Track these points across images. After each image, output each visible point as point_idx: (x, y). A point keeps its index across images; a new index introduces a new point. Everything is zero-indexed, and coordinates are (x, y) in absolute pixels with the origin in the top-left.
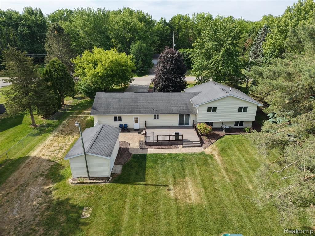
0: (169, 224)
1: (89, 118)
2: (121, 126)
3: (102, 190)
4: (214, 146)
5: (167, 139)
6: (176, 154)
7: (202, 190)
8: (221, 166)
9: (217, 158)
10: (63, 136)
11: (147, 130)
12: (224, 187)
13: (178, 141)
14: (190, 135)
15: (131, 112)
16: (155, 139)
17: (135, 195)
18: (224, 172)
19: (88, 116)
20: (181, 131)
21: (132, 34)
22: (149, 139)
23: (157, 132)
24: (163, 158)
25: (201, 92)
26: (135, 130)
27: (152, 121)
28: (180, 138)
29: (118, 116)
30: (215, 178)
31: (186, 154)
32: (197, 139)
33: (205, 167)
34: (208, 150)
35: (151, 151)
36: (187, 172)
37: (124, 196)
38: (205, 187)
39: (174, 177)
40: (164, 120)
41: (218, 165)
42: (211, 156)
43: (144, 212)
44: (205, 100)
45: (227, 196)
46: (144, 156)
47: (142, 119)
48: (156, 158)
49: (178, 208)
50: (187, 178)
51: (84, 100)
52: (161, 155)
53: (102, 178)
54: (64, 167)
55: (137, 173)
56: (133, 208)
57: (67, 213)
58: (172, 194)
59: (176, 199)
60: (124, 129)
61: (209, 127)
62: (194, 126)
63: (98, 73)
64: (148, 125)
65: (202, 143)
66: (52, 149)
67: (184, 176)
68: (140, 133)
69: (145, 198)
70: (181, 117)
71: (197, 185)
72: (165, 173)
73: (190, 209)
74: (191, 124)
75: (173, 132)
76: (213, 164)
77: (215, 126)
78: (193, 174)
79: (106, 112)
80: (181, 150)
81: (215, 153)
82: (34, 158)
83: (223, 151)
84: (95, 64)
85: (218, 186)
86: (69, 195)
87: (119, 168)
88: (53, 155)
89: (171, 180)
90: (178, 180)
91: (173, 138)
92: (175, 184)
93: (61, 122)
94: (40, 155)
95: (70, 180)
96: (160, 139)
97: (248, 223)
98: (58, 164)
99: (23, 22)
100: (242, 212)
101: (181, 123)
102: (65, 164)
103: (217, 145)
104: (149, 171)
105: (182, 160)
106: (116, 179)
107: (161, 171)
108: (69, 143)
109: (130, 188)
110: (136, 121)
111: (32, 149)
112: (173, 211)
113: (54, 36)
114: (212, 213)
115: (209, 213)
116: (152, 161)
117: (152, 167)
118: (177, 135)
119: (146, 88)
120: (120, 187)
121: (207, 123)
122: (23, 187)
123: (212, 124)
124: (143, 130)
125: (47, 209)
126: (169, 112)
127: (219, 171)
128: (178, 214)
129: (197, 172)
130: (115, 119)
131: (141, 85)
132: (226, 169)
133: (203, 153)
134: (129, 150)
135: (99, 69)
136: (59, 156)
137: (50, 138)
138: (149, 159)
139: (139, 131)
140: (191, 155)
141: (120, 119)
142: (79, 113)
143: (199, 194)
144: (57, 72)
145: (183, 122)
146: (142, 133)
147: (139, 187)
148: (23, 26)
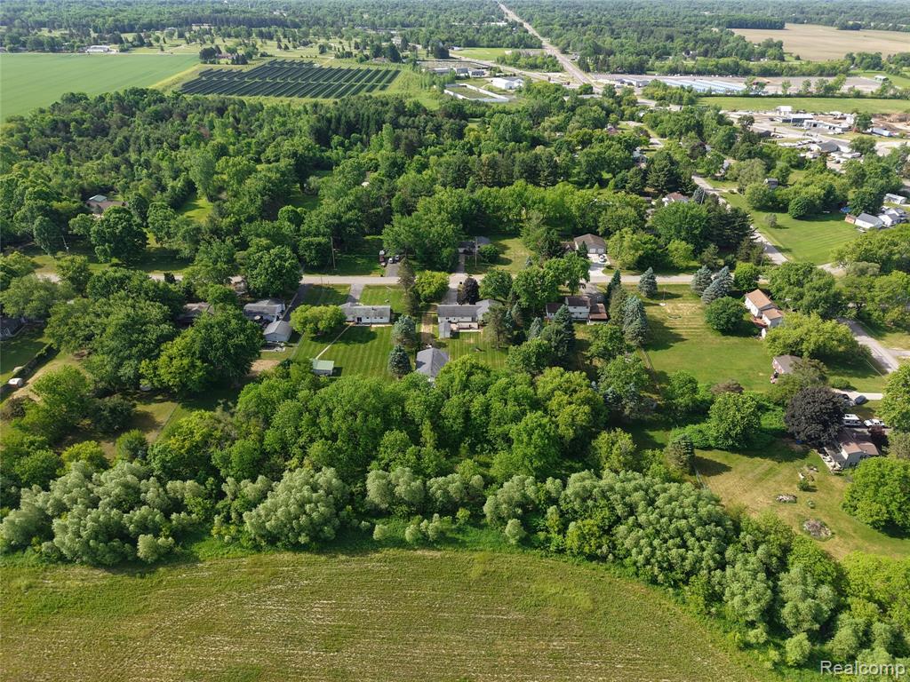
1: (434, 316)
5: (466, 327)
6: (469, 332)
10: (427, 325)
13: (470, 328)
14: (475, 325)
16: (462, 327)
20: (471, 323)
21: (444, 240)
22: (460, 327)
23: (463, 324)
24: (465, 332)
25: (482, 305)
26: (454, 323)
27: (461, 320)
28: (471, 326)
29: (447, 316)
31: (473, 332)
35: (461, 331)
40: (466, 319)
47: (457, 319)
60: (450, 322)
64: (459, 321)
70: (473, 318)
74: (476, 321)
75: (468, 324)
80: (471, 331)
91: (469, 326)
94: (425, 332)
96: (464, 327)
106: (451, 338)
110: (454, 318)
116: (462, 333)
119: (456, 291)
126: (468, 316)
130: (446, 318)
131: (453, 288)
134: (454, 330)
135: (433, 288)
136: (431, 332)
137: (423, 326)
138: (460, 333)
139: (456, 323)
141: (448, 318)
142: (428, 313)
145: (473, 321)
146: (458, 324)
148: (351, 227)
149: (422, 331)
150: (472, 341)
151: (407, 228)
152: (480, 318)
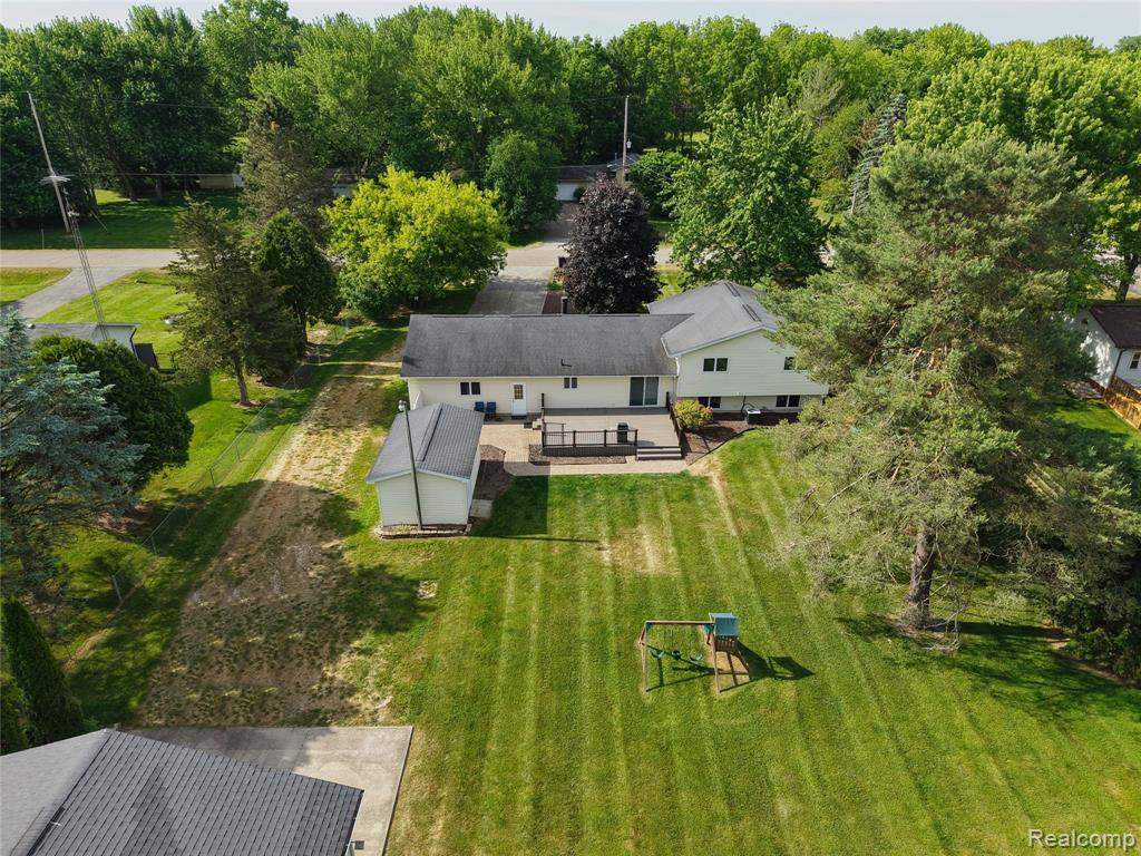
0: (597, 609)
1: (387, 385)
2: (479, 407)
3: (453, 549)
4: (715, 457)
5: (598, 440)
6: (619, 477)
7: (672, 550)
8: (723, 503)
9: (716, 484)
10: (330, 431)
11: (548, 419)
12: (721, 544)
13: (625, 445)
14: (656, 429)
15: (505, 371)
16: (569, 441)
17: (527, 558)
18: (727, 515)
19: (385, 377)
20: (632, 421)
21: (494, 104)
22: (552, 441)
23: (572, 423)
24: (589, 484)
25: (690, 315)
26: (516, 418)
27: (559, 394)
28: (631, 437)
29: (470, 380)
30: (705, 527)
31: (644, 476)
32: (674, 441)
33: (684, 504)
34: (698, 466)
35: (558, 469)
36: (642, 514)
37: (502, 560)
38: (679, 545)
39: (612, 523)
40: (593, 390)
41: (715, 501)
42: (704, 481)
43: (546, 588)
44: (698, 339)
45: (726, 562)
46: (542, 482)
47: (534, 389)
48: (571, 485)
49: (618, 583)
50: (641, 528)
51: (362, 328)
52: (583, 478)
53: (451, 527)
54: (354, 505)
55: (528, 517)
56: (524, 582)
57: (386, 590)
58: (606, 557)
59: (615, 567)
60: (490, 413)
61: (707, 410)
62: (668, 408)
63: (401, 251)
64: (549, 405)
65: (684, 450)
66: (312, 463)
67: (635, 523)
68: (528, 425)
69: (547, 564)
70: (636, 384)
71: (662, 541)
72: (592, 516)
73: (643, 584)
74: (661, 402)
75: (612, 423)
76: (705, 498)
77: (725, 407)
78: (655, 518)
79: (442, 370)
80: (632, 467)
81: (715, 476)
82: (276, 484)
83: (734, 470)
84: (393, 225)
85: (710, 542)
86: (382, 558)
87: (485, 508)
88: (320, 478)
89: (604, 530)
90: (620, 530)
91: (613, 439)
92: (614, 537)
93: (314, 394)
94: (288, 478)
95: (377, 531)
96: (582, 440)
97: (759, 609)
98: (338, 498)
99: (139, 64)
100: (751, 590)
101: (635, 399)
102: (357, 497)
103: (722, 456)
104: (555, 514)
105: (632, 490)
106: (479, 527)
107: (582, 512)
108: (353, 450)
109: (514, 547)
110: (519, 393)
111: (260, 462)
112: (608, 587)
113: (269, 139)
114: (689, 592)
115: (682, 591)
116: (562, 491)
117: (562, 505)
118: (623, 430)
119: (538, 288)
120: (492, 544)
121: (703, 401)
122: (276, 545)
123: (716, 401)
124: (536, 416)
125: (342, 584)
127: (715, 513)
128: (617, 592)
129: (665, 514)
130: (464, 389)
131: (523, 278)
132: (733, 510)
133: (683, 474)
134: (505, 467)
135: (406, 241)
136: (337, 480)
137: (298, 437)
138: (554, 487)
139: (526, 420)
140: (655, 477)
141: (476, 389)
142: (358, 369)
143: (665, 557)
144: (291, 253)
145: (642, 398)
146: (535, 424)
147: (535, 544)
148: (138, 76)
149: (272, 474)
150: (652, 554)
151: (342, 54)
152: (688, 382)
